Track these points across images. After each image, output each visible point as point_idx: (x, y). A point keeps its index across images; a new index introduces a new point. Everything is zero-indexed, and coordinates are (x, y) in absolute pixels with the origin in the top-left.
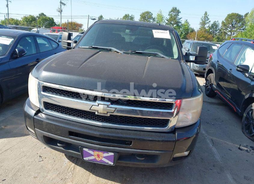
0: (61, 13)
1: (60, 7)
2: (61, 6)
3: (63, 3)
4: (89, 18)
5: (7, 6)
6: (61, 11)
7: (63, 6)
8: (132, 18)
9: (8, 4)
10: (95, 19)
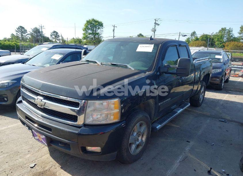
0: (154, 33)
1: (154, 28)
2: (155, 26)
3: (157, 24)
4: (180, 35)
5: (114, 31)
6: (155, 30)
7: (157, 26)
8: (230, 31)
9: (114, 29)
10: (186, 36)
